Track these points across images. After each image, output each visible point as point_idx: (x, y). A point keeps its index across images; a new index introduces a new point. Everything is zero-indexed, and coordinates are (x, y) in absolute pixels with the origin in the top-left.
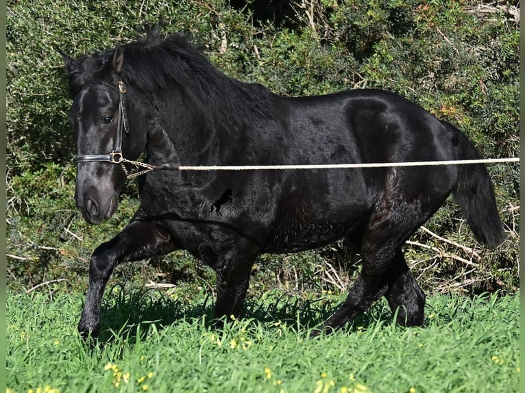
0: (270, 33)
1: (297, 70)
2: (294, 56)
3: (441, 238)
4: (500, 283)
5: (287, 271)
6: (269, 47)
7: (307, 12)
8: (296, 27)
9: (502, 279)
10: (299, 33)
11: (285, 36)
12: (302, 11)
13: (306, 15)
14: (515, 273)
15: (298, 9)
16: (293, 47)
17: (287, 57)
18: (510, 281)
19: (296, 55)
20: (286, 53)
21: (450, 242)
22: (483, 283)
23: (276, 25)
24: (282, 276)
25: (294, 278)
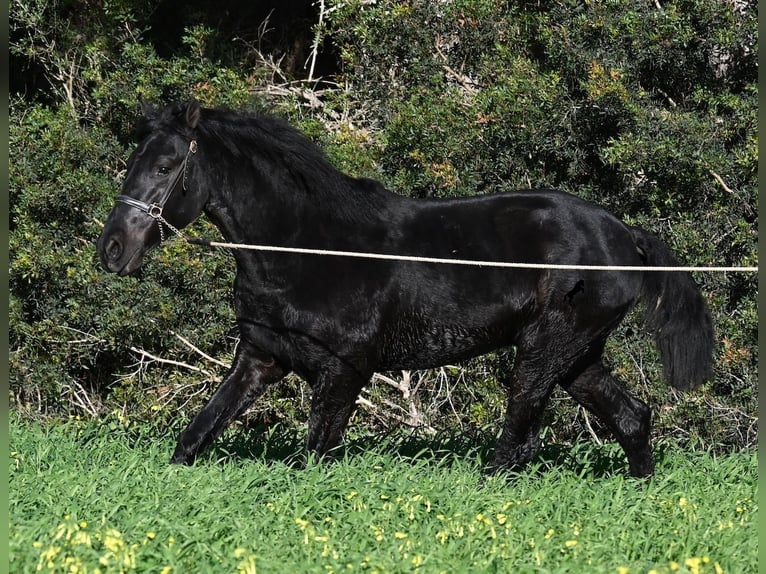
0: (20, 108)
1: (51, 153)
2: (47, 136)
3: (212, 360)
4: (280, 415)
5: (29, 391)
6: (18, 124)
7: (65, 86)
8: (52, 102)
9: (282, 410)
10: (55, 110)
11: (38, 112)
12: (59, 84)
13: (64, 89)
14: (298, 404)
15: (55, 81)
16: (46, 126)
17: (39, 137)
18: (292, 413)
19: (49, 135)
20: (37, 132)
21: (223, 364)
22: (259, 414)
23: (28, 99)
24: (21, 397)
25: (36, 400)
